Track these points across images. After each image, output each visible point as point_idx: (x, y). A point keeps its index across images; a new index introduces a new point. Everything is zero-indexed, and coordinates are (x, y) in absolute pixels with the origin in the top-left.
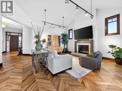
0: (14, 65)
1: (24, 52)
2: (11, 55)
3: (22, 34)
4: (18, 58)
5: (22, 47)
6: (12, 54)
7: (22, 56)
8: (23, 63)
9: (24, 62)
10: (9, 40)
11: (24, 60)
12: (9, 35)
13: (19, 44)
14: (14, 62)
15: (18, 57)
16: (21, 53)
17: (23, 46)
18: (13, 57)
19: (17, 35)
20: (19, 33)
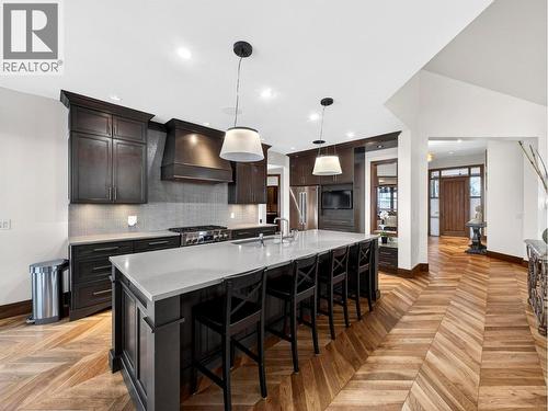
0: (458, 280)
1: (491, 246)
2: (444, 246)
3: (482, 167)
4: (467, 262)
5: (483, 225)
6: (446, 243)
7: (484, 258)
8: (490, 283)
9: (491, 280)
10: (437, 195)
11: (492, 276)
12: (435, 178)
13: (474, 212)
14: (458, 272)
15: (469, 257)
16: (478, 248)
17: (488, 219)
18: (451, 254)
19: (465, 172)
20: (469, 167)
